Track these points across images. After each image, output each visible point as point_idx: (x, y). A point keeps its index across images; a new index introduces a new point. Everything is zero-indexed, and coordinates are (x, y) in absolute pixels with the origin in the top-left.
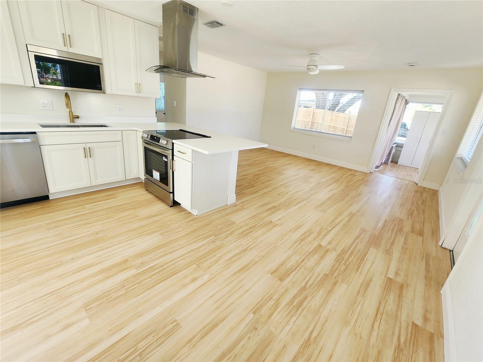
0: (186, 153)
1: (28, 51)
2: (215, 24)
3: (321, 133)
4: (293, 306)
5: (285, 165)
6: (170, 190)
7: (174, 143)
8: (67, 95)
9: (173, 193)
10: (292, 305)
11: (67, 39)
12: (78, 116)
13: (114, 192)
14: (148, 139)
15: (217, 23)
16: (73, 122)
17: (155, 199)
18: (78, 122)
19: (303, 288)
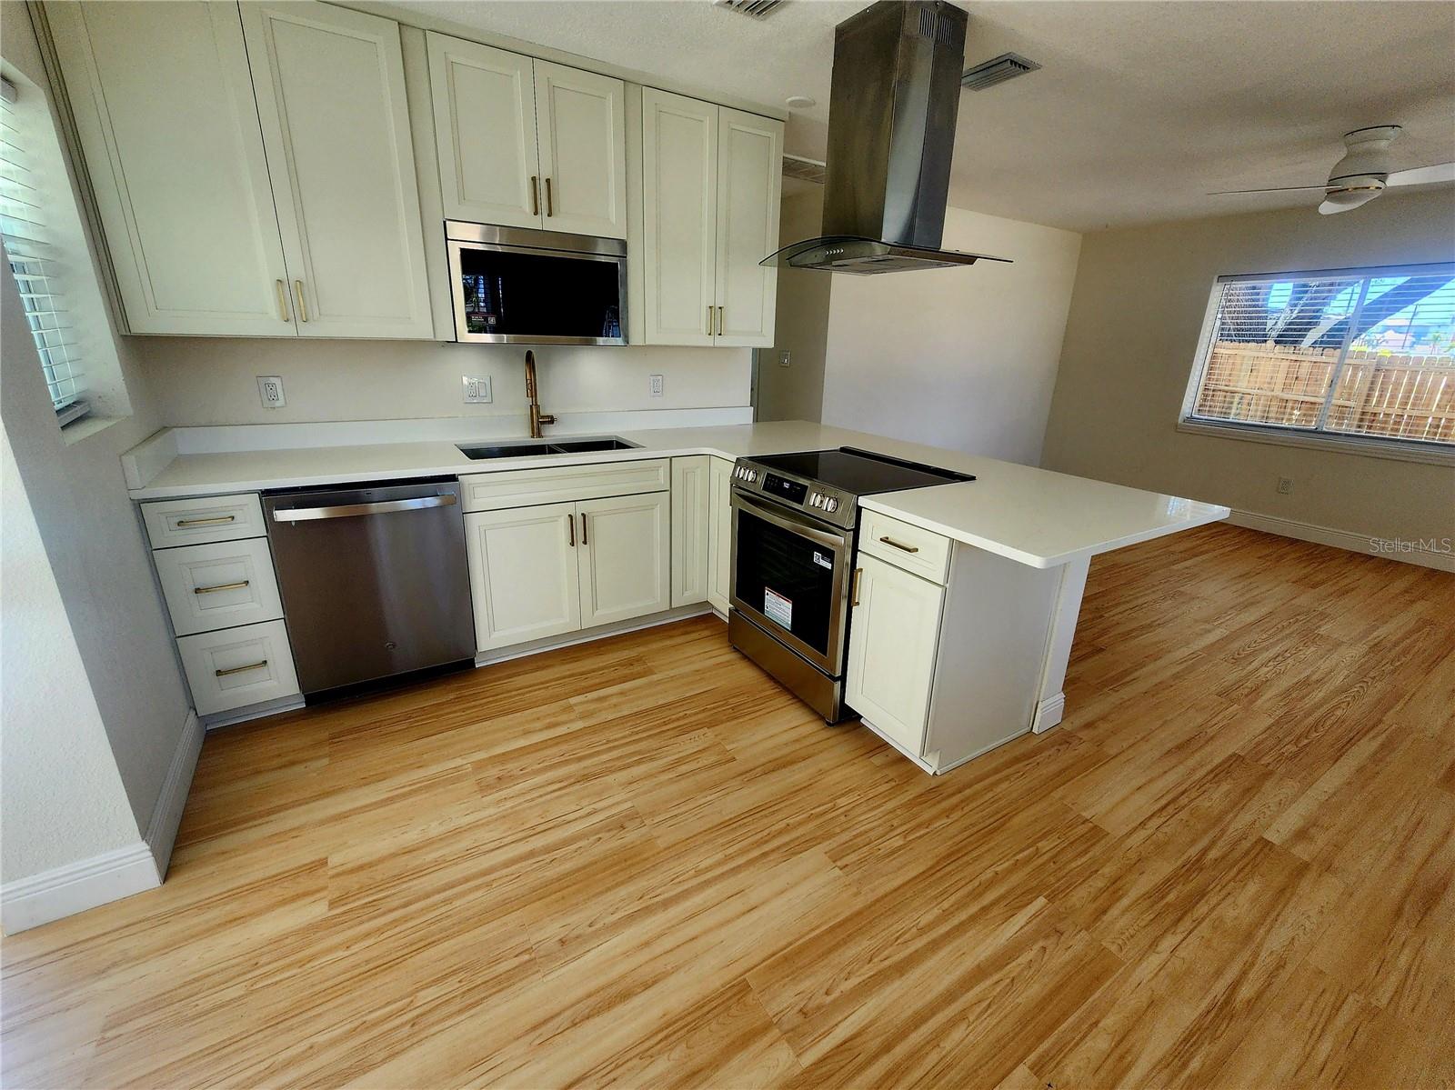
0: (917, 550)
1: (447, 239)
2: (1010, 66)
3: (1319, 436)
4: (1189, 1077)
5: (1172, 558)
6: (833, 669)
7: (862, 507)
8: (529, 359)
9: (843, 678)
10: (1187, 1072)
11: (544, 192)
12: (552, 417)
13: (642, 649)
14: (759, 489)
15: (1012, 62)
16: (540, 436)
17: (769, 689)
18: (553, 435)
19: (1221, 1009)
